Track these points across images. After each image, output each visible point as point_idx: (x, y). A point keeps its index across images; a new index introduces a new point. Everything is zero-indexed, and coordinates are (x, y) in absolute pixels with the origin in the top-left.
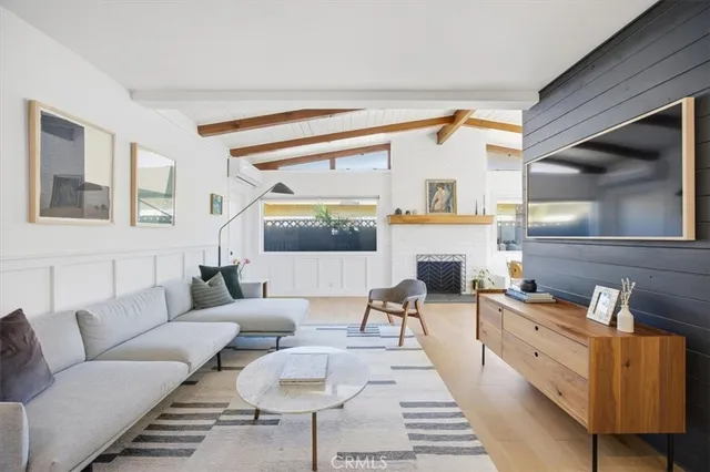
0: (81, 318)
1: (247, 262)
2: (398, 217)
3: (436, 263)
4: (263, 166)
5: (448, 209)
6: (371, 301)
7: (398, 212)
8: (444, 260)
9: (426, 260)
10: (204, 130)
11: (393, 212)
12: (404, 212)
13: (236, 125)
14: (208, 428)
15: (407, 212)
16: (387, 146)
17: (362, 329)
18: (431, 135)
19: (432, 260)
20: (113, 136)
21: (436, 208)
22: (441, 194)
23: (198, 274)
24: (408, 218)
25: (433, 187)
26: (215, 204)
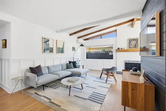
0: (48, 67)
1: (80, 61)
2: (118, 50)
3: (131, 63)
4: (85, 40)
5: (136, 47)
6: (103, 71)
7: (119, 48)
8: (134, 63)
9: (128, 62)
10: (71, 35)
11: (117, 49)
12: (120, 49)
13: (75, 33)
14: (60, 87)
15: (121, 49)
16: (116, 31)
17: (100, 78)
18: (129, 25)
19: (130, 62)
20: (53, 39)
21: (131, 47)
22: (133, 42)
23: (68, 62)
24: (122, 50)
25: (130, 41)
26: (74, 49)
